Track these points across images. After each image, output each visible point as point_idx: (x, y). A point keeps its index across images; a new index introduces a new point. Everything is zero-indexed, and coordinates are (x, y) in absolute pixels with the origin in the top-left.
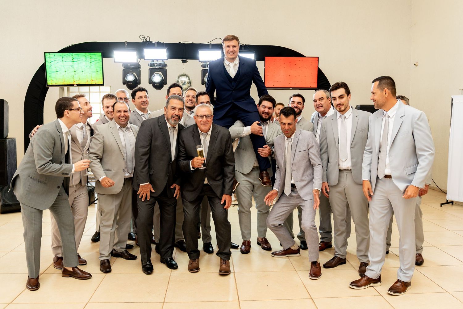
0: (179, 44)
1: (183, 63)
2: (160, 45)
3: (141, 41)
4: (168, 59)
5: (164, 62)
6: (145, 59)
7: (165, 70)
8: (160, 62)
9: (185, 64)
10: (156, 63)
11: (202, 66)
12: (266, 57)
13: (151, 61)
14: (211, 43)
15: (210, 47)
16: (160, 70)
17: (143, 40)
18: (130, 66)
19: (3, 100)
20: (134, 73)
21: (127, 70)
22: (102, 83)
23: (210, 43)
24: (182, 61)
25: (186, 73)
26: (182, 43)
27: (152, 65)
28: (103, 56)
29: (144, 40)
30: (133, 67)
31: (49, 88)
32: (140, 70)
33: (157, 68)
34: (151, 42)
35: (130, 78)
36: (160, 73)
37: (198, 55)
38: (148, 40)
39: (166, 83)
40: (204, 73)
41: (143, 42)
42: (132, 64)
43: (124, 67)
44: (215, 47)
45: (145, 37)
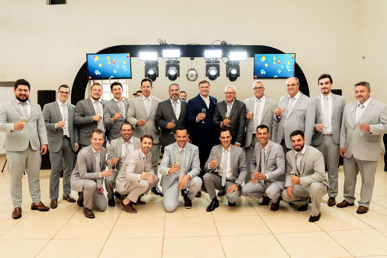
0: (188, 45)
1: (191, 60)
2: (174, 46)
4: (181, 58)
5: (178, 60)
6: (164, 57)
7: (178, 66)
8: (175, 59)
9: (193, 60)
10: (171, 61)
11: (206, 62)
12: (255, 54)
13: (167, 59)
15: (213, 47)
16: (174, 66)
19: (55, 91)
20: (154, 69)
21: (148, 66)
22: (130, 77)
23: (212, 44)
24: (190, 58)
25: (193, 68)
26: (191, 45)
27: (169, 62)
28: (131, 56)
29: (161, 43)
30: (152, 64)
32: (158, 66)
33: (172, 64)
34: (167, 44)
35: (151, 72)
36: (175, 68)
37: (204, 53)
38: (164, 43)
39: (179, 76)
40: (208, 67)
41: (160, 44)
42: (152, 62)
43: (146, 64)
44: (216, 47)
45: (162, 41)
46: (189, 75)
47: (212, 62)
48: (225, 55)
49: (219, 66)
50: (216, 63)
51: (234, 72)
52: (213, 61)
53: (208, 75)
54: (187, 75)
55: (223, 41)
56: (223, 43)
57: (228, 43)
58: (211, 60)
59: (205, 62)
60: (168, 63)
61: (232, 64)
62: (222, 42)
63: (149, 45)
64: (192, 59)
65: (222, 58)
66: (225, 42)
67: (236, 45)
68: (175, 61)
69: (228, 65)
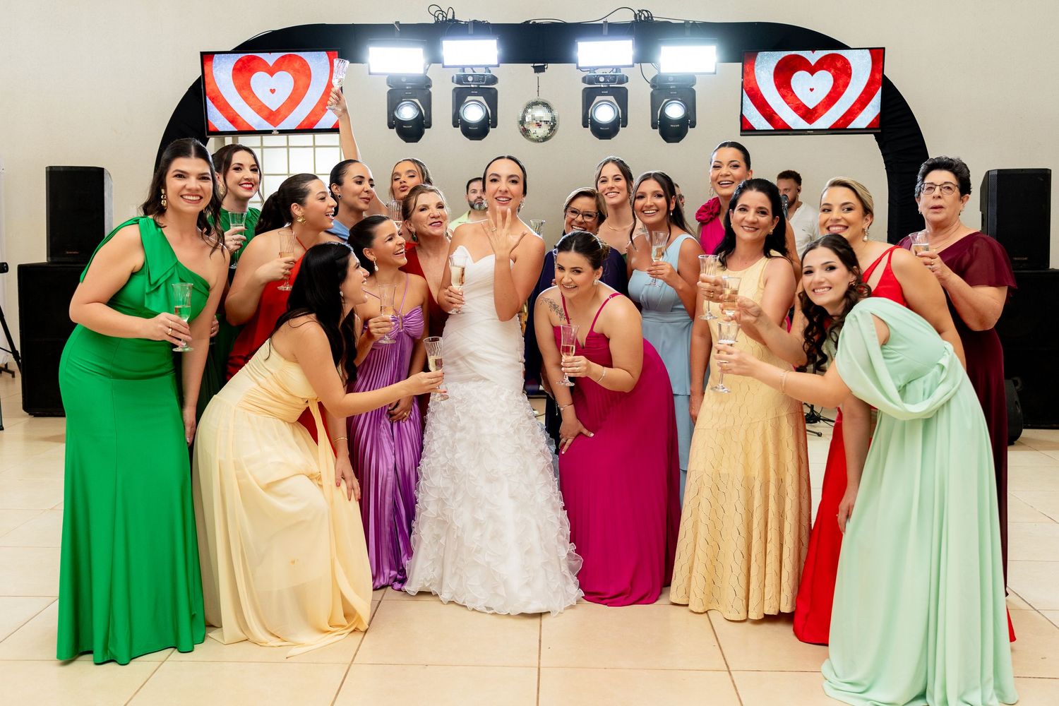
0: (526, 23)
1: (535, 72)
2: (480, 28)
3: (432, 20)
4: (501, 65)
5: (491, 72)
6: (446, 64)
7: (493, 92)
8: (481, 71)
9: (541, 74)
10: (471, 75)
11: (584, 80)
12: (746, 54)
13: (458, 69)
14: (606, 22)
15: (605, 31)
16: (480, 91)
17: (438, 17)
18: (407, 82)
19: (103, 169)
20: (417, 101)
21: (398, 92)
24: (534, 67)
25: (543, 98)
26: (534, 24)
27: (461, 80)
29: (441, 16)
30: (412, 86)
31: (208, 139)
32: (430, 93)
33: (472, 86)
34: (457, 21)
35: (407, 113)
36: (481, 99)
37: (574, 52)
38: (450, 17)
39: (495, 125)
40: (589, 97)
41: (437, 22)
42: (410, 78)
43: (390, 86)
44: (616, 30)
45: (441, 11)
46: (529, 119)
47: (602, 79)
48: (644, 56)
49: (625, 91)
50: (613, 82)
51: (675, 111)
52: (604, 76)
53: (588, 121)
54: (522, 122)
55: (640, 11)
56: (640, 16)
57: (659, 15)
58: (599, 72)
59: (581, 80)
60: (459, 82)
61: (670, 85)
62: (637, 12)
63: (401, 23)
64: (539, 70)
65: (637, 66)
66: (646, 11)
67: (683, 22)
68: (483, 75)
69: (658, 87)
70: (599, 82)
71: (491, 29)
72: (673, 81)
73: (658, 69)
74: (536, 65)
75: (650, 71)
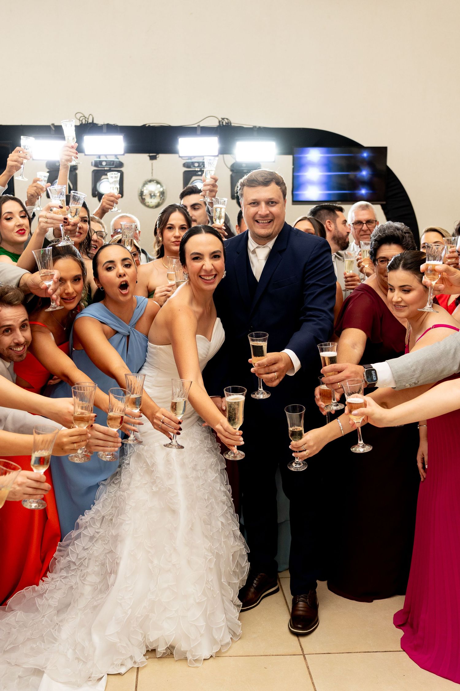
0: (144, 127)
1: (150, 160)
2: (111, 129)
3: (77, 124)
4: (127, 155)
5: (118, 159)
6: (86, 154)
7: (121, 173)
8: (112, 159)
9: (154, 161)
10: (106, 161)
11: (185, 165)
12: (295, 149)
13: (96, 157)
14: (199, 126)
15: (199, 131)
17: (82, 121)
21: (54, 172)
24: (150, 156)
25: (155, 177)
26: (149, 126)
27: (97, 164)
29: (84, 120)
32: (76, 174)
33: (106, 169)
34: (96, 124)
37: (176, 146)
38: (90, 121)
40: (188, 177)
41: (81, 125)
43: (50, 170)
44: (206, 131)
45: (84, 116)
46: (146, 192)
47: (196, 165)
48: (225, 150)
52: (198, 162)
55: (223, 119)
56: (223, 123)
57: (236, 122)
58: (193, 160)
59: (182, 165)
60: (96, 166)
61: (243, 170)
62: (220, 120)
63: (56, 124)
64: (153, 158)
65: (221, 156)
66: (227, 119)
67: (252, 127)
68: (113, 161)
69: (235, 171)
70: (194, 166)
71: (119, 129)
72: (245, 167)
73: (235, 159)
74: (151, 155)
75: (230, 160)
